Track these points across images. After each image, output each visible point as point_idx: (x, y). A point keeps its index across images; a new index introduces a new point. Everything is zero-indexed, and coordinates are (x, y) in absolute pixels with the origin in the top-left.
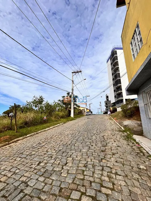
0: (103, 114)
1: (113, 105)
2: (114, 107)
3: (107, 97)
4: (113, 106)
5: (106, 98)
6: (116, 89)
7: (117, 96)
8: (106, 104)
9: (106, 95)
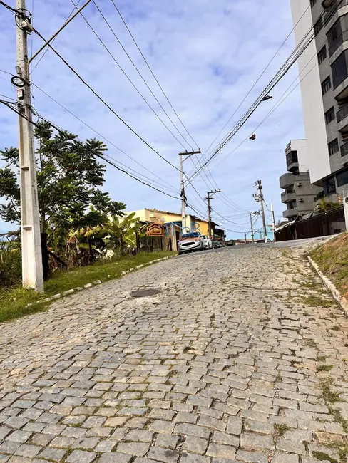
0: (272, 238)
1: (321, 189)
2: (327, 200)
3: (293, 157)
4: (320, 196)
5: (288, 164)
6: (335, 104)
7: (340, 143)
8: (289, 189)
9: (289, 147)
